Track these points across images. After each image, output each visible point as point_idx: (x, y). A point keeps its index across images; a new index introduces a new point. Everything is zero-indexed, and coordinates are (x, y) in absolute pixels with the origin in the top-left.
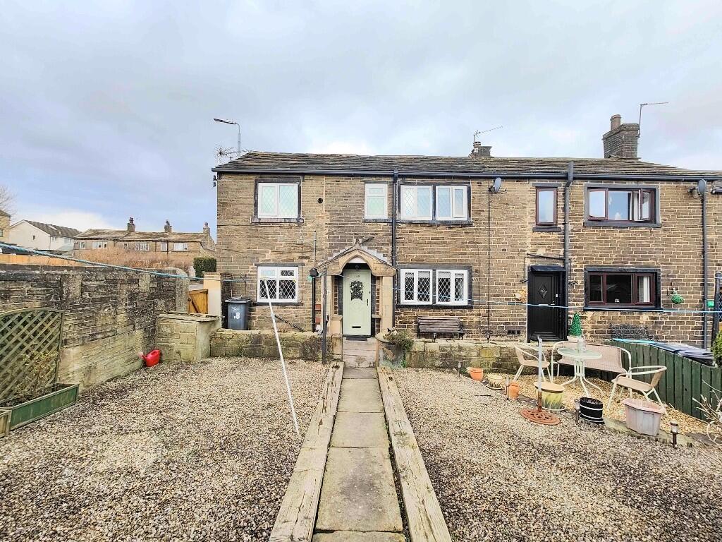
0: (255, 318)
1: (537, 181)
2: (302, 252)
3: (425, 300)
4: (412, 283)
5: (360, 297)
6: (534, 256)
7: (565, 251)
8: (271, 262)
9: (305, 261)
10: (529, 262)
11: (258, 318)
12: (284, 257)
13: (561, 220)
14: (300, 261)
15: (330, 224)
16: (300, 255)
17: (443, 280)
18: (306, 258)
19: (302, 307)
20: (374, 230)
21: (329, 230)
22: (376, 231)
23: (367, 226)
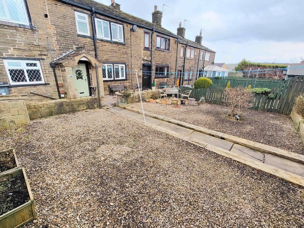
1: (144, 29)
2: (40, 51)
3: (111, 78)
4: (105, 71)
5: (81, 78)
6: (144, 60)
7: (151, 58)
8: (15, 57)
9: (44, 57)
10: (142, 62)
13: (150, 47)
14: (40, 57)
15: (56, 34)
16: (39, 53)
17: (117, 69)
18: (45, 55)
19: (49, 85)
20: (84, 42)
21: (57, 38)
22: (85, 42)
23: (80, 39)
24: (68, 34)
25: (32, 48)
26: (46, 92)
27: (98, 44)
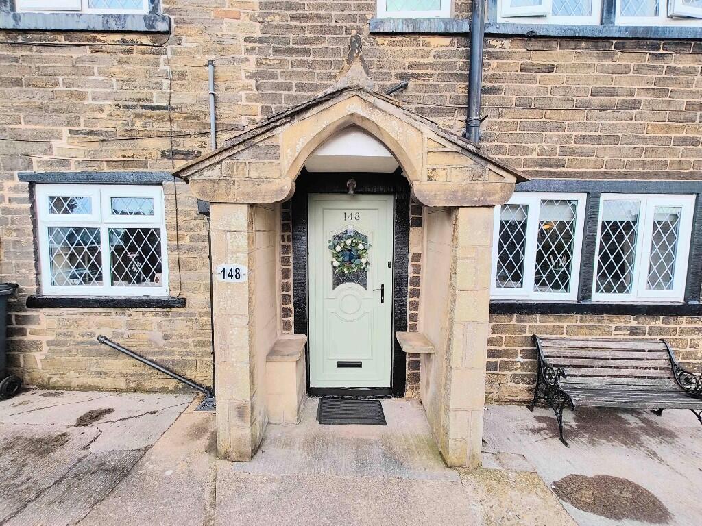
0: (37, 346)
2: (170, 135)
3: (556, 287)
4: (520, 237)
5: (360, 277)
8: (73, 169)
11: (49, 343)
12: (115, 152)
14: (167, 167)
15: (260, 41)
16: (165, 144)
17: (615, 226)
18: (187, 155)
19: (181, 310)
20: (407, 61)
21: (259, 63)
22: (412, 66)
23: (386, 48)
24: (323, 30)
25: (139, 123)
26: (162, 342)
27: (494, 63)
